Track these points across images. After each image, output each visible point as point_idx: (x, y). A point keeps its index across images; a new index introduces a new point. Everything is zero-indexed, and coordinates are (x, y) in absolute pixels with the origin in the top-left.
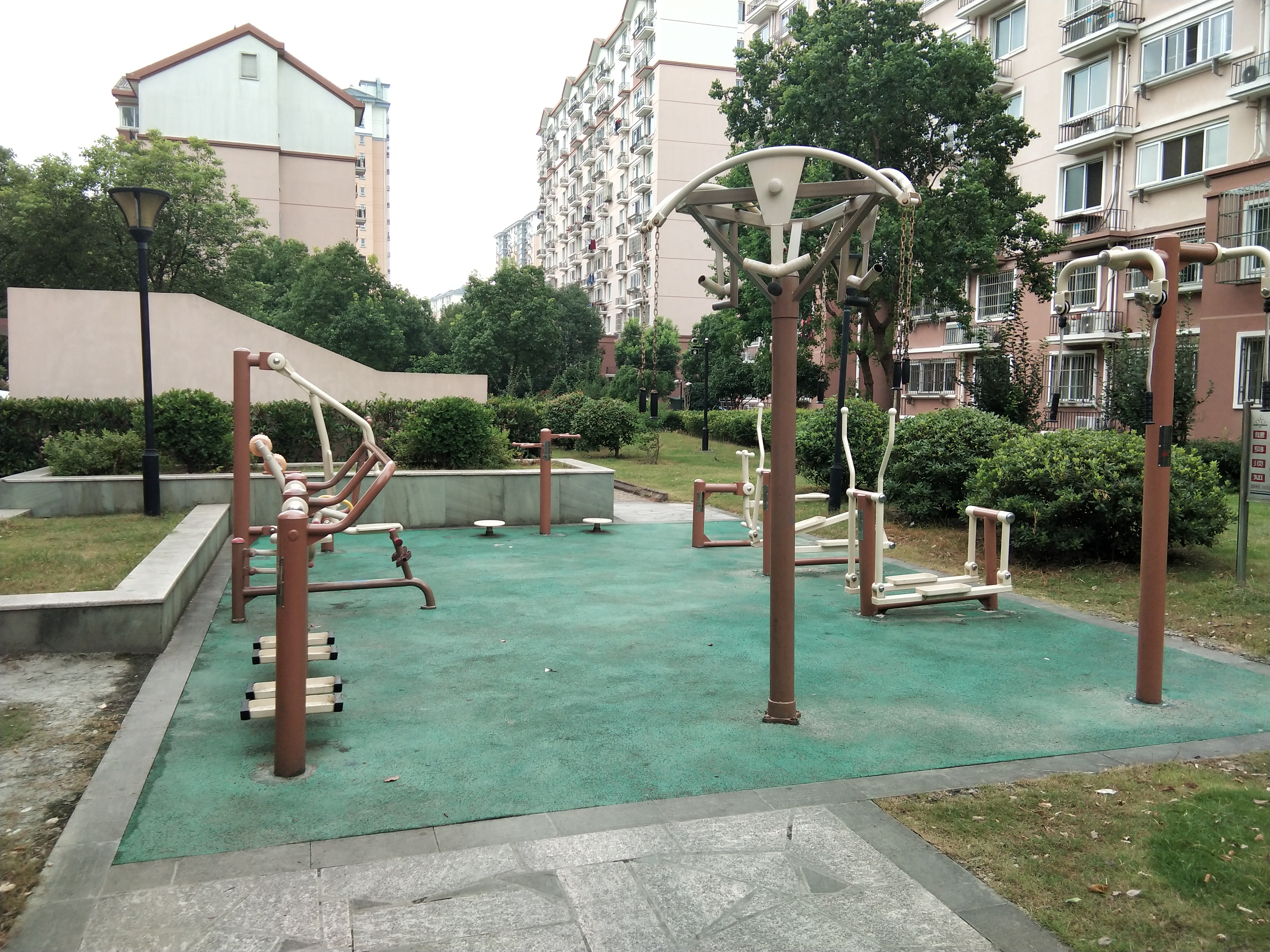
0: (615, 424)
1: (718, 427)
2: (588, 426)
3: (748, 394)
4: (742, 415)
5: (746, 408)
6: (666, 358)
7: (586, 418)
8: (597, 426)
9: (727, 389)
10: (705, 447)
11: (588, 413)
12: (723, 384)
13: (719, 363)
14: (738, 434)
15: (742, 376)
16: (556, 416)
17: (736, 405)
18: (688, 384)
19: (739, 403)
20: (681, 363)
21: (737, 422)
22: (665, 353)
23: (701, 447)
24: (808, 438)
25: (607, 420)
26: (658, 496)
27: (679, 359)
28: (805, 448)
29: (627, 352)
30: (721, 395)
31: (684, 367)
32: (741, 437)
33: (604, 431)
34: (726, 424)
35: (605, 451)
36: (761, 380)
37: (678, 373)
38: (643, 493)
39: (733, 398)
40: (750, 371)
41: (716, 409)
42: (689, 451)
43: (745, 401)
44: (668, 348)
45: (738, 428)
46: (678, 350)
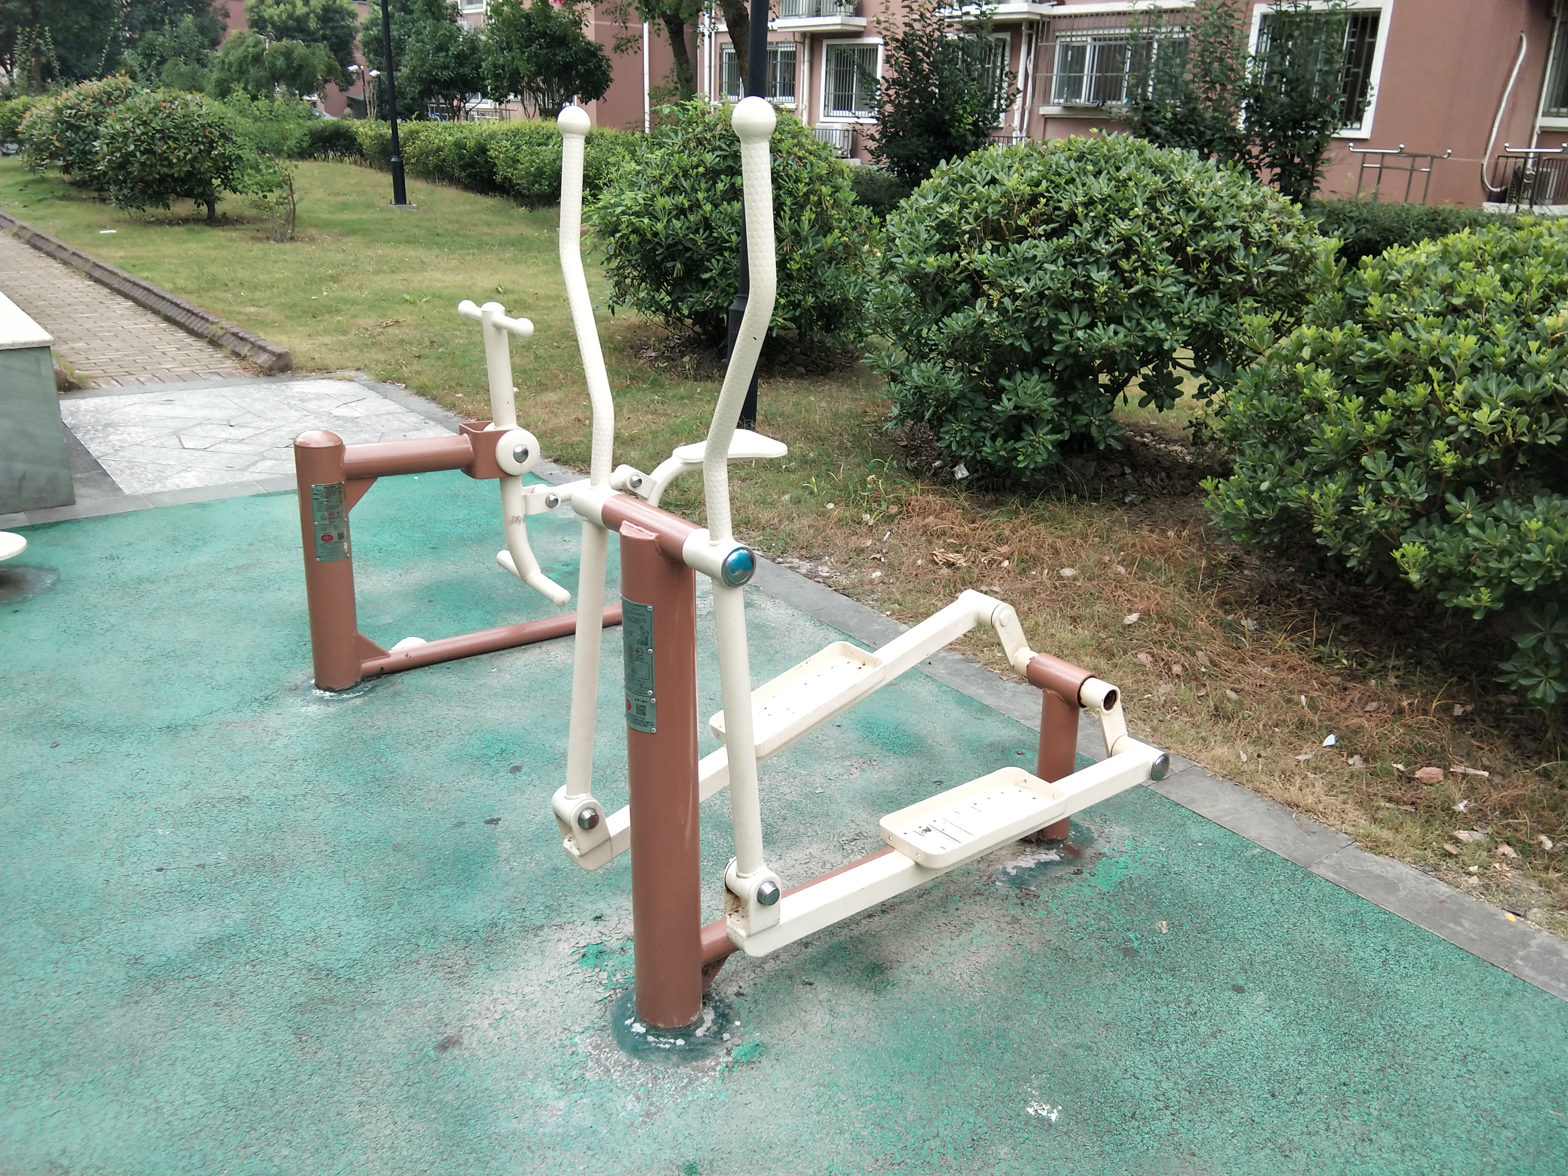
0: (195, 150)
1: (425, 153)
2: (132, 154)
3: (474, 91)
4: (466, 133)
5: (473, 119)
6: (333, 29)
7: (125, 136)
8: (154, 153)
9: (436, 81)
10: (400, 197)
11: (129, 125)
12: (429, 73)
13: (419, 33)
14: (463, 168)
15: (461, 58)
16: (76, 129)
17: (454, 113)
18: (374, 73)
19: (459, 109)
20: (359, 37)
21: (459, 145)
22: (331, 20)
23: (391, 195)
24: (648, 210)
25: (176, 140)
26: (263, 359)
27: (357, 31)
28: (643, 240)
29: (266, 15)
30: (427, 93)
31: (366, 44)
32: (469, 176)
33: (171, 165)
34: (440, 149)
35: (184, 207)
36: (495, 66)
37: (358, 55)
38: (231, 343)
39: (449, 98)
40: (474, 49)
41: (420, 118)
42: (370, 206)
43: (469, 106)
44: (336, 11)
45: (461, 157)
46: (353, 15)
